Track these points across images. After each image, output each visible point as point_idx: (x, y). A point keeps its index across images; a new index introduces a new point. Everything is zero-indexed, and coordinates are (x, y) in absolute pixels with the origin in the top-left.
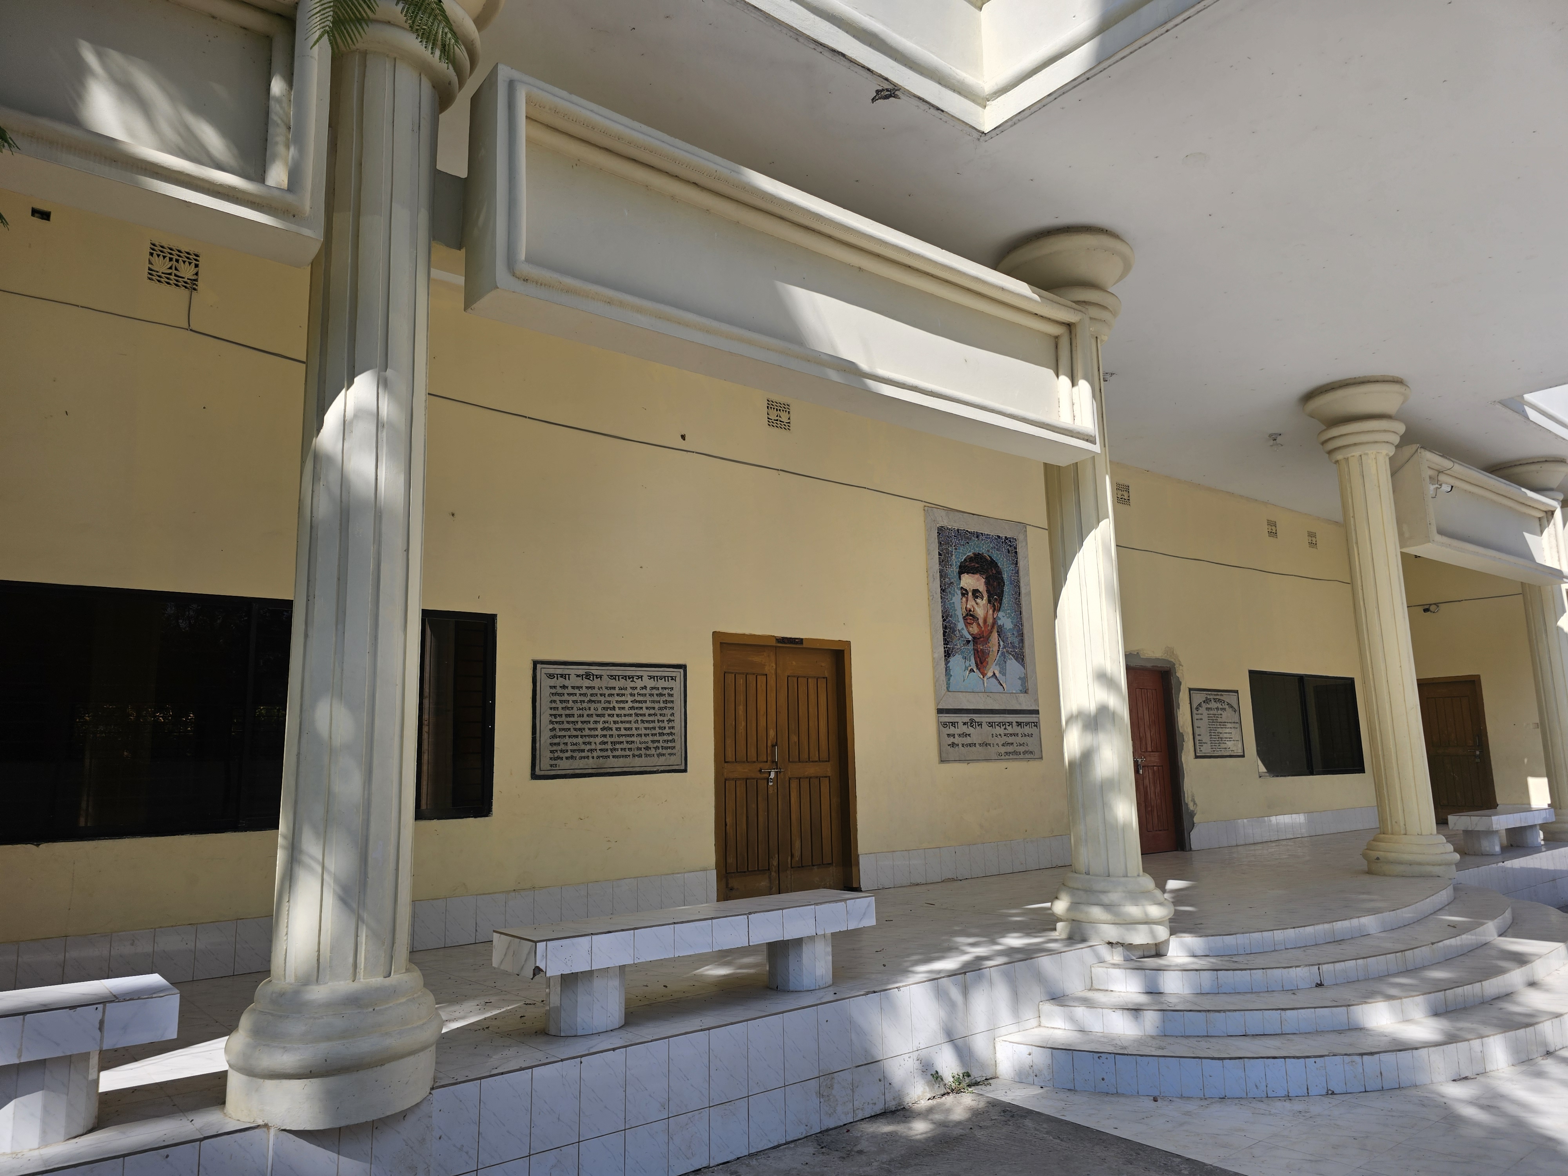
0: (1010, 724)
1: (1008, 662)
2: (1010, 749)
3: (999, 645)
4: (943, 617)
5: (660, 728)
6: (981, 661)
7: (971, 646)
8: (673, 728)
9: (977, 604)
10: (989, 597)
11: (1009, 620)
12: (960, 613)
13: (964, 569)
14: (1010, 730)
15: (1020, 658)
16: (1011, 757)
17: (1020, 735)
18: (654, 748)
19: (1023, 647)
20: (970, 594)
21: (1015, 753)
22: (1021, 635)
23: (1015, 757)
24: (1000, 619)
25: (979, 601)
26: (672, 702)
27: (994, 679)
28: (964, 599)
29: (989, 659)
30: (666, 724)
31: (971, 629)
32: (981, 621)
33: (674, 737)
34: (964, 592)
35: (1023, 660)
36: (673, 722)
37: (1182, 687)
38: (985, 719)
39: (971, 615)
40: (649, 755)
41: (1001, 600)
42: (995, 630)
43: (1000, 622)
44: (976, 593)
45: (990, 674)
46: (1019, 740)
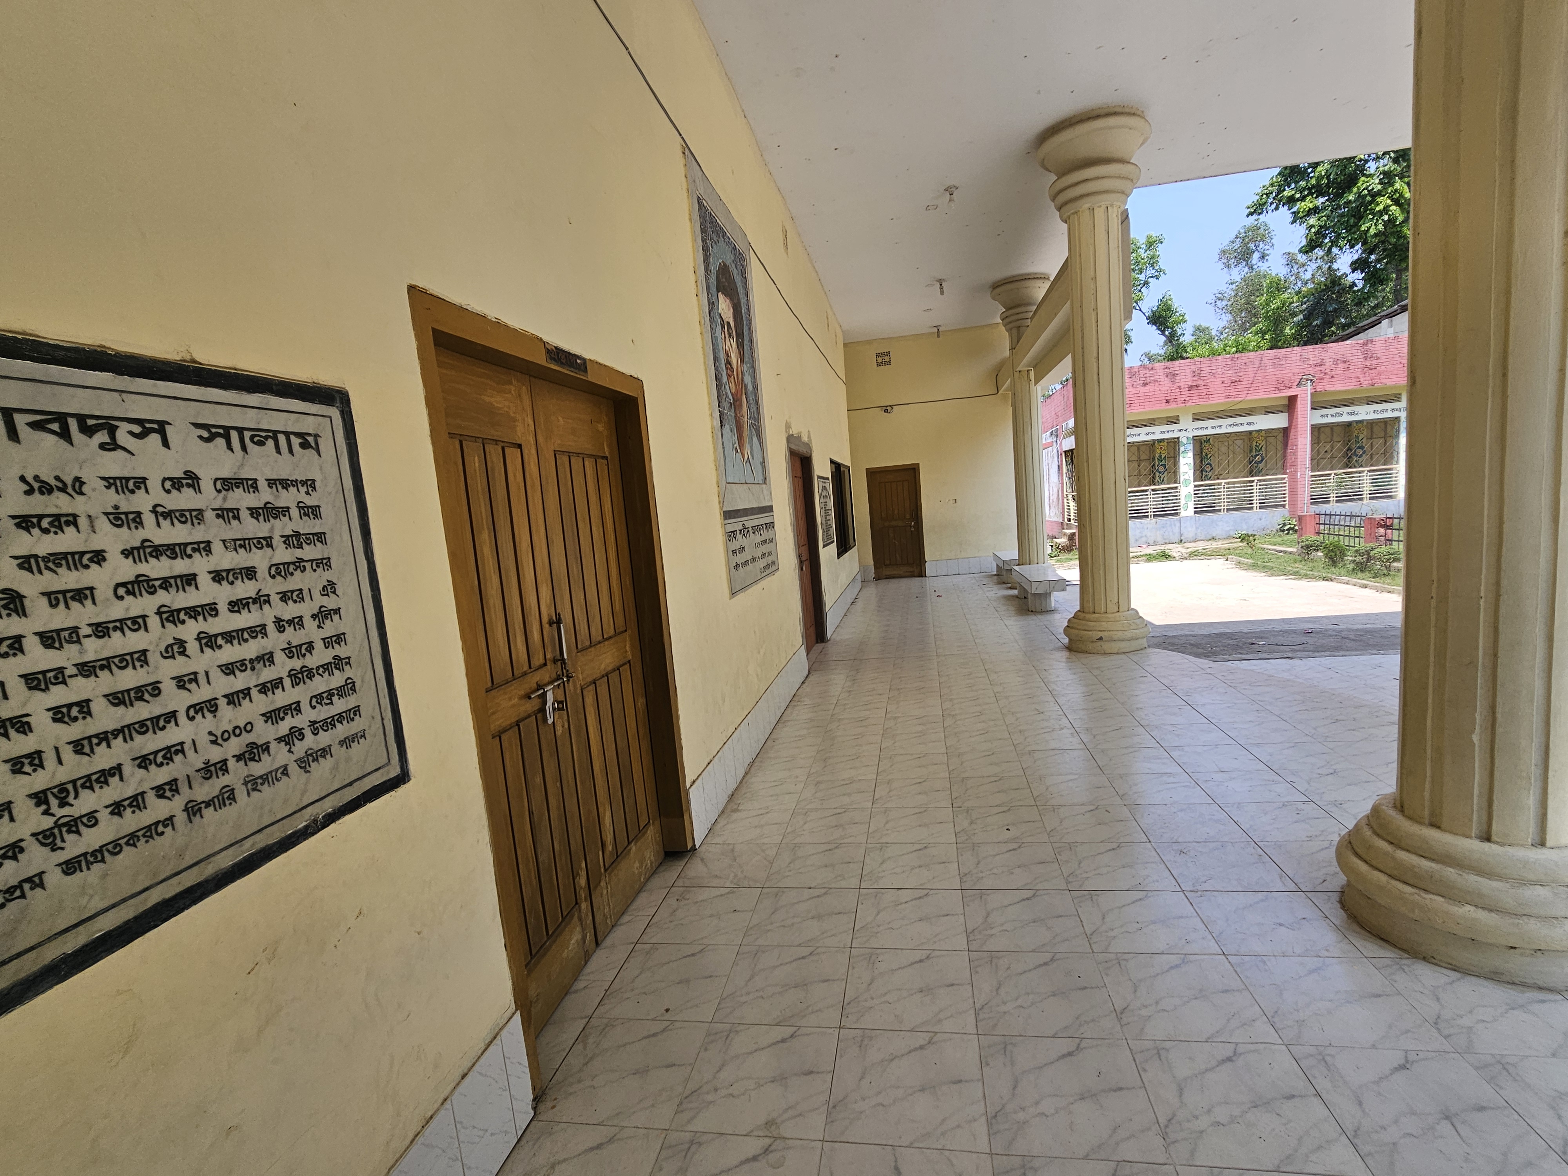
1: (754, 439)
3: (748, 414)
5: (291, 651)
6: (740, 436)
7: (733, 413)
8: (339, 638)
9: (731, 345)
10: (736, 338)
12: (722, 357)
13: (719, 284)
18: (280, 740)
20: (726, 328)
24: (745, 375)
25: (731, 341)
26: (320, 537)
27: (749, 464)
28: (723, 334)
29: (744, 434)
30: (311, 631)
31: (730, 385)
32: (735, 375)
33: (349, 672)
34: (722, 323)
35: (760, 437)
36: (336, 618)
39: (729, 363)
40: (265, 778)
41: (743, 346)
42: (743, 391)
43: (745, 380)
44: (729, 328)
45: (746, 456)
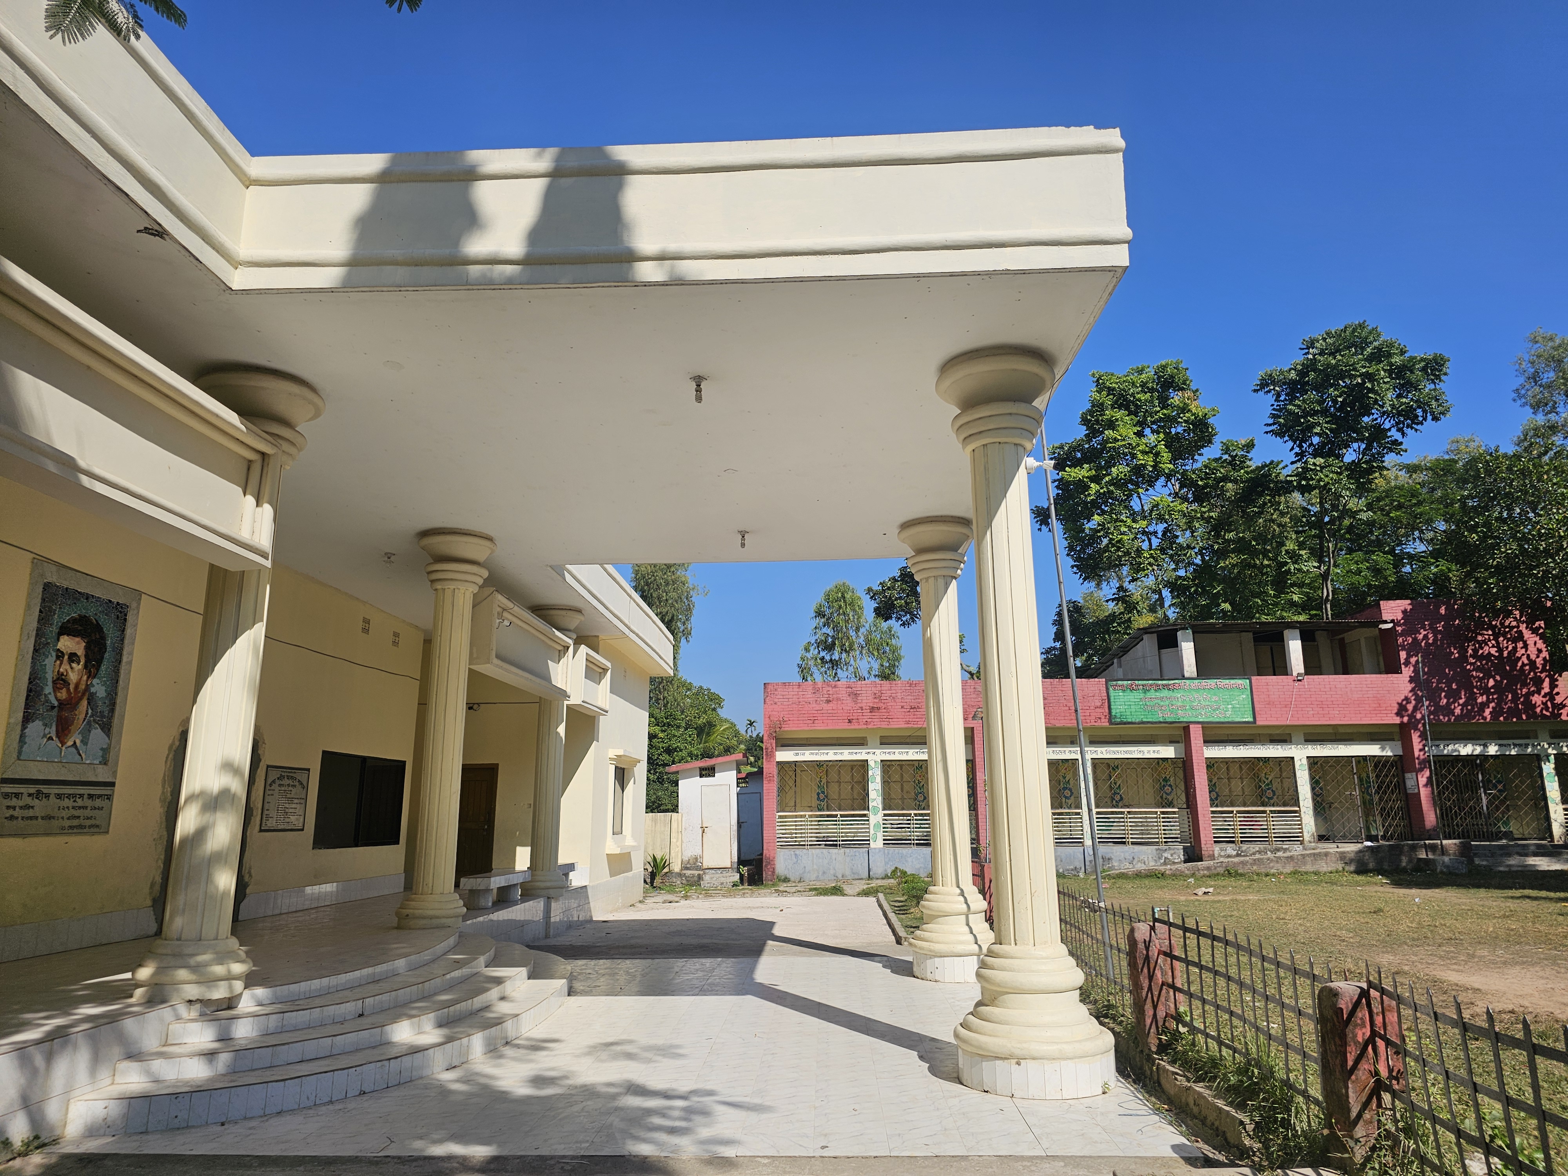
0: (81, 796)
1: (93, 732)
2: (75, 822)
3: (87, 713)
4: (30, 679)
6: (63, 731)
7: (54, 713)
9: (72, 668)
10: (86, 662)
11: (104, 688)
12: (50, 676)
13: (65, 630)
14: (80, 802)
15: (107, 728)
16: (75, 831)
17: (89, 808)
19: (112, 716)
20: (66, 657)
21: (81, 827)
22: (113, 704)
23: (79, 831)
24: (93, 686)
25: (74, 665)
27: (73, 749)
28: (58, 662)
29: (72, 728)
31: (59, 694)
32: (72, 687)
34: (60, 655)
35: (109, 730)
37: (261, 764)
38: (54, 790)
39: (62, 680)
41: (100, 666)
42: (86, 697)
43: (93, 690)
44: (73, 658)
45: (70, 743)
46: (88, 813)
